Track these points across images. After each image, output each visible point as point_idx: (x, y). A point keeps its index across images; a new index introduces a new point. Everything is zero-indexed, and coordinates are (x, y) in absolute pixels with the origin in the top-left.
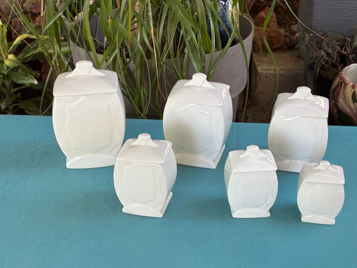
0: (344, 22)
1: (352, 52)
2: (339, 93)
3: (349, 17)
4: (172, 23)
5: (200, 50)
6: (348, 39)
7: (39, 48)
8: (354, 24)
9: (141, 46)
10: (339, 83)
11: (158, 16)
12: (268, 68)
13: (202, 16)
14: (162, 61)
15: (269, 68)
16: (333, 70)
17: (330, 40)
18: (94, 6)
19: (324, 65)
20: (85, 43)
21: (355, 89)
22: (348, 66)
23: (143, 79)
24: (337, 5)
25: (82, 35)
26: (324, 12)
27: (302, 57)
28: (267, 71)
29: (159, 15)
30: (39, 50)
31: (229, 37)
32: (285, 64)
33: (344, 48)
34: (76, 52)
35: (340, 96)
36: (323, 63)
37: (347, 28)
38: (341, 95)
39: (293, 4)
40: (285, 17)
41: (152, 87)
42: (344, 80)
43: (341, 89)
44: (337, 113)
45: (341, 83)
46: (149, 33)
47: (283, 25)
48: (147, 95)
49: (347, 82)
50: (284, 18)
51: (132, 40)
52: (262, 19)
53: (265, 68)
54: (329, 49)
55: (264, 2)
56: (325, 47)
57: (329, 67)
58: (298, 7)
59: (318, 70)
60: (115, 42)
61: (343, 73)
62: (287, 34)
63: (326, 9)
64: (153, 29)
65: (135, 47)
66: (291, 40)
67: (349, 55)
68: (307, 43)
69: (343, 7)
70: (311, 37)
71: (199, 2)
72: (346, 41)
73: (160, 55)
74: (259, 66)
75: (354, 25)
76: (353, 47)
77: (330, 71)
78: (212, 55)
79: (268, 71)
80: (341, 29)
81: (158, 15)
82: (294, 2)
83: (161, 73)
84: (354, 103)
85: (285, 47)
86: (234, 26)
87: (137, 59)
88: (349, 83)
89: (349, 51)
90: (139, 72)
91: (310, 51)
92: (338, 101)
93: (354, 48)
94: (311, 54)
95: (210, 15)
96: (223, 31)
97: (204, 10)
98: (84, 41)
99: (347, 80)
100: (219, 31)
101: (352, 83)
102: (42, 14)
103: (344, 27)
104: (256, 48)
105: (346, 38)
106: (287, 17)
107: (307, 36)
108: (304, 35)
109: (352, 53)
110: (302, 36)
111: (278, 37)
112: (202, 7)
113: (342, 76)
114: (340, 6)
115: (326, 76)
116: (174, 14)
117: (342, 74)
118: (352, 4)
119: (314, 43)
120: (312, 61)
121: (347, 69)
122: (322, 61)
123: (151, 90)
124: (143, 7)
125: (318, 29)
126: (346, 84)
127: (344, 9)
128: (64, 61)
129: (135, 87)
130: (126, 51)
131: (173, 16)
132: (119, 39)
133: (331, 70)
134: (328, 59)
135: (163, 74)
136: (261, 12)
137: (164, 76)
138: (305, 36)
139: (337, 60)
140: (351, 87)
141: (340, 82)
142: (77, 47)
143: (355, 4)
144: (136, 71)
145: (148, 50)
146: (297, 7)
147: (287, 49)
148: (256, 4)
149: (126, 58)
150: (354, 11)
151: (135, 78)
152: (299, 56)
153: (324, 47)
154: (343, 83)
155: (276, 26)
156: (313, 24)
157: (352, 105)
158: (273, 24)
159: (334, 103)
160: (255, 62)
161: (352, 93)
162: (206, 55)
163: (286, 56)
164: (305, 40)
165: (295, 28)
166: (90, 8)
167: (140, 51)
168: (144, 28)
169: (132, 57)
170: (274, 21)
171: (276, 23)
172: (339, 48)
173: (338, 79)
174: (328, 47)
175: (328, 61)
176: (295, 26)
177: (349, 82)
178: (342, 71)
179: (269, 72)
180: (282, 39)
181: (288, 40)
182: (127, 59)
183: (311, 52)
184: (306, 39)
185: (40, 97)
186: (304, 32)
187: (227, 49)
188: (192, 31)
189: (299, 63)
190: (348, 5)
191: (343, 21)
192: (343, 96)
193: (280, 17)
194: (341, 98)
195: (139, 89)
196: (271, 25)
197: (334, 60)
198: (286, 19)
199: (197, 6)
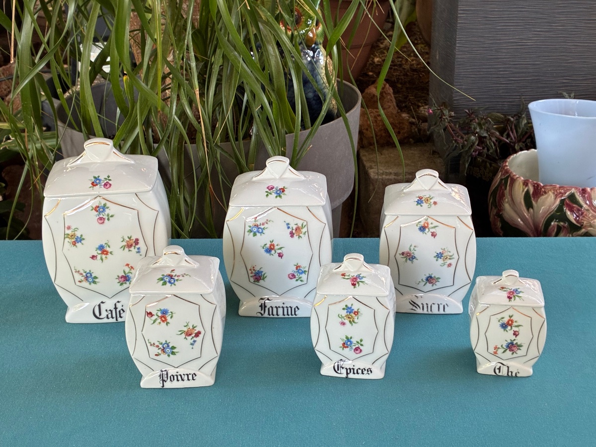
0: (503, 92)
1: (519, 139)
2: (503, 195)
3: (510, 84)
4: (229, 81)
5: (278, 125)
6: (512, 119)
7: (3, 143)
8: (520, 96)
9: (180, 120)
10: (501, 180)
11: (206, 78)
12: (385, 171)
13: (278, 72)
14: (214, 142)
15: (387, 171)
16: (491, 166)
17: (484, 118)
18: (98, 63)
19: (476, 158)
20: (83, 122)
21: (529, 187)
22: (515, 155)
23: (183, 178)
24: (491, 65)
25: (78, 109)
26: (471, 77)
27: (438, 154)
28: (384, 176)
29: (207, 76)
30: (4, 147)
31: (323, 102)
32: (413, 165)
33: (506, 133)
34: (69, 140)
35: (505, 199)
36: (474, 153)
37: (509, 102)
38: (507, 199)
39: (420, 77)
40: (408, 96)
41: (199, 186)
42: (510, 175)
43: (506, 189)
44: (502, 228)
45: (505, 179)
46: (192, 98)
47: (405, 109)
48: (191, 202)
49: (515, 178)
50: (406, 98)
51: (163, 109)
52: (372, 98)
53: (381, 172)
54: (482, 132)
55: (373, 75)
56: (477, 129)
57: (483, 161)
58: (429, 81)
59: (467, 166)
60: (136, 115)
61: (507, 164)
62: (414, 120)
63: (473, 73)
64: (198, 89)
65: (170, 122)
66: (419, 130)
67: (515, 143)
68: (447, 124)
69: (500, 68)
70: (453, 116)
71: (272, 50)
72: (509, 122)
73: (211, 134)
74: (371, 168)
75: (518, 97)
76: (520, 131)
77: (485, 168)
78: (296, 136)
79: (386, 175)
80: (500, 104)
81: (205, 76)
82: (421, 74)
83: (214, 162)
84: (528, 209)
85: (411, 140)
86: (329, 85)
87: (172, 143)
88: (518, 178)
89: (515, 138)
90: (175, 166)
91: (453, 137)
92: (501, 208)
93: (522, 132)
94: (454, 142)
95: (292, 66)
96: (312, 99)
97: (280, 62)
98: (81, 120)
99: (514, 174)
100: (306, 98)
101: (522, 178)
102: (12, 59)
103: (504, 100)
104: (365, 142)
105: (508, 117)
106: (411, 96)
107: (446, 112)
108: (442, 111)
109: (519, 141)
110: (438, 113)
111: (400, 123)
112: (276, 57)
113: (506, 168)
114: (496, 66)
115: (480, 176)
116: (232, 66)
117: (507, 166)
118: (514, 63)
119: (457, 126)
120: (456, 153)
121: (513, 159)
122: (473, 150)
123: (198, 193)
124: (181, 56)
125: (462, 105)
126: (513, 181)
127: (503, 71)
128: (47, 155)
129: (170, 192)
130: (152, 131)
131: (230, 72)
132: (141, 109)
133: (488, 165)
134: (481, 150)
135: (216, 165)
136: (369, 87)
137: (219, 167)
138: (443, 113)
139: (496, 150)
140: (521, 184)
141: (503, 178)
142: (69, 130)
143: (518, 63)
144: (171, 163)
145: (191, 125)
146: (427, 80)
147: (414, 143)
148: (361, 78)
149: (154, 143)
150: (517, 75)
151: (170, 176)
152: (434, 152)
153: (475, 129)
154: (509, 179)
155: (394, 107)
156: (455, 97)
157: (525, 214)
158: (389, 104)
159: (497, 213)
160: (365, 163)
161: (524, 193)
162: (286, 135)
163: (413, 152)
164: (444, 119)
165: (425, 111)
166: (90, 66)
167: (177, 128)
168: (182, 90)
169: (163, 139)
170: (391, 100)
171: (395, 104)
172: (498, 133)
173: (500, 173)
174: (481, 128)
175: (482, 153)
176: (425, 108)
177: (517, 176)
178: (506, 162)
179: (387, 177)
180: (406, 127)
181: (415, 129)
182: (154, 145)
183: (454, 139)
184: (444, 117)
185: (5, 228)
186: (442, 107)
187: (318, 127)
188: (263, 94)
189: (435, 163)
190: (508, 66)
191: (501, 91)
192: (510, 199)
193: (400, 97)
194: (507, 202)
195: (176, 195)
196: (387, 107)
197: (491, 151)
198: (409, 100)
199: (269, 57)
